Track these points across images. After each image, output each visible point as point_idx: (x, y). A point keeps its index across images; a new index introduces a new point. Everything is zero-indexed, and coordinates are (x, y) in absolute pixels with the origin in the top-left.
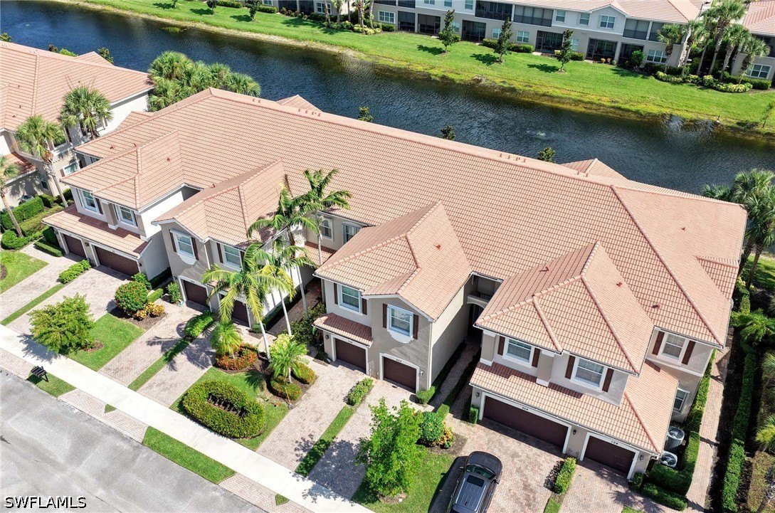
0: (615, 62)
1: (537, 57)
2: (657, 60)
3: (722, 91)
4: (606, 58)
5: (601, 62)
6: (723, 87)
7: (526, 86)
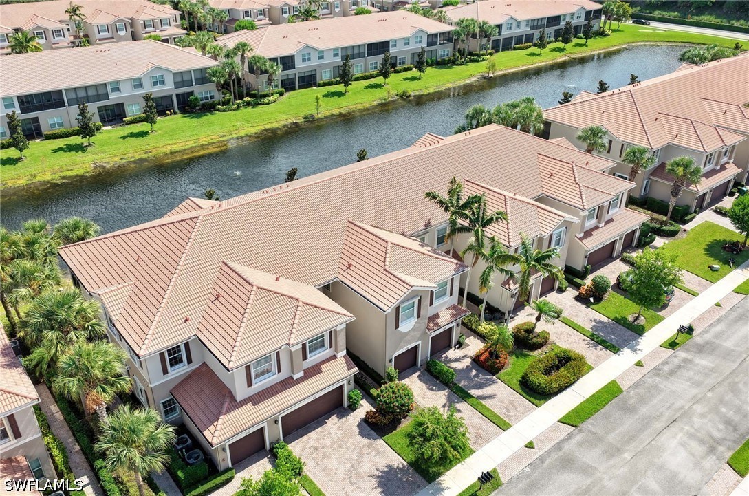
0: (177, 110)
1: (108, 131)
2: (207, 98)
3: (267, 104)
4: (169, 110)
5: (167, 115)
6: (266, 101)
7: (122, 159)
